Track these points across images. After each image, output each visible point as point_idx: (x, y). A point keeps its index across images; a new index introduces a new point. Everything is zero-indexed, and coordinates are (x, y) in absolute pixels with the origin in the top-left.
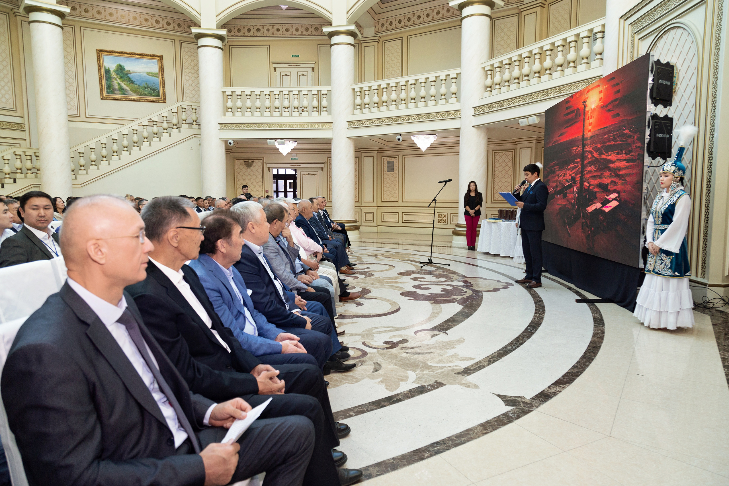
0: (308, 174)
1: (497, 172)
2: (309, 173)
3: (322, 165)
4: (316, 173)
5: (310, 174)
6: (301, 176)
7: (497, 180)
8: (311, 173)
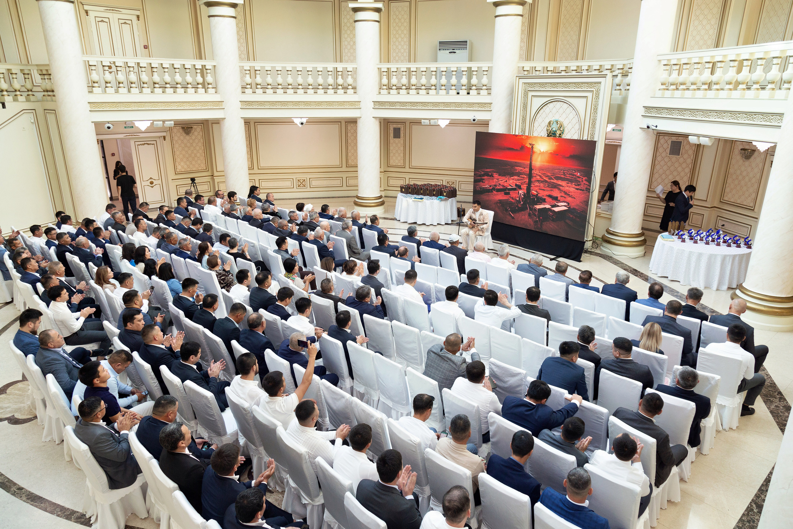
0: (145, 144)
1: (349, 141)
2: (146, 142)
3: (164, 134)
4: (155, 142)
5: (147, 144)
6: (137, 146)
7: (350, 148)
8: (148, 142)
